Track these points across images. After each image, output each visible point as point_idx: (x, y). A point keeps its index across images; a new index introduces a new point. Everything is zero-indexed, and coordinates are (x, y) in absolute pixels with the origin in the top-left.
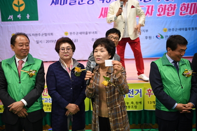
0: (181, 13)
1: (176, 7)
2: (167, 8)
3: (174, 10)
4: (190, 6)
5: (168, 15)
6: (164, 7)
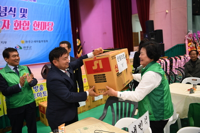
0: (34, 28)
1: (30, 23)
2: (22, 23)
3: (28, 25)
4: (40, 24)
5: (23, 29)
6: (19, 22)
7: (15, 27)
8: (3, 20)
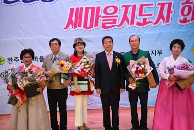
7: (182, 18)
8: (159, 4)
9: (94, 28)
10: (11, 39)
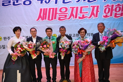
7: (105, 15)
8: (91, 7)
9: (54, 20)
10: (5, 26)
